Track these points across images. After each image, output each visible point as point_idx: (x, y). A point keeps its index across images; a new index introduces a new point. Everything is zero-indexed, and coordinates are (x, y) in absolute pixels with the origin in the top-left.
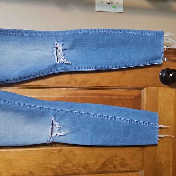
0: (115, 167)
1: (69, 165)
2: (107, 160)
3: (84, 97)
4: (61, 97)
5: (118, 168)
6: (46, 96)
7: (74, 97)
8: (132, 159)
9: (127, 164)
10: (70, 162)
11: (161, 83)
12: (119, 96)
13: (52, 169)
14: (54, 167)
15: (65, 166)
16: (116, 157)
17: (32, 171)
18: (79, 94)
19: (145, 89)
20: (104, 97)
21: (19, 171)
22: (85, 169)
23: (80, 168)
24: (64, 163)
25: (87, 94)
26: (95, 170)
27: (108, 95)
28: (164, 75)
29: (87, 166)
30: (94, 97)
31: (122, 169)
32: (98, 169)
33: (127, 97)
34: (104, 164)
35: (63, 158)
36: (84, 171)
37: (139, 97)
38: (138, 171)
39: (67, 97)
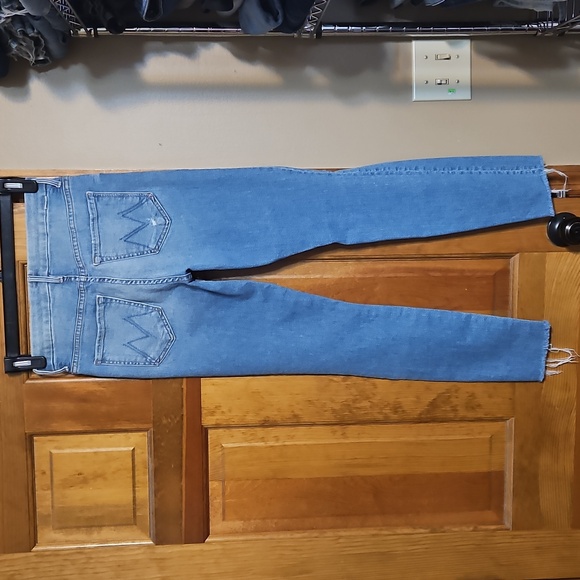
0: (454, 409)
1: (366, 404)
2: (439, 396)
3: (392, 275)
4: (347, 276)
5: (462, 413)
6: (318, 276)
7: (372, 276)
8: (490, 396)
9: (479, 406)
10: (368, 398)
11: (551, 244)
12: (463, 271)
13: (334, 411)
14: (337, 407)
15: (358, 405)
16: (456, 391)
17: (297, 412)
18: (383, 270)
19: (517, 256)
20: (432, 274)
21: (276, 413)
22: (396, 412)
23: (387, 411)
24: (354, 401)
25: (396, 270)
26: (415, 415)
27: (440, 270)
28: (557, 226)
29: (400, 407)
30: (411, 275)
31: (471, 415)
32: (420, 414)
33: (479, 274)
34: (433, 405)
35: (353, 391)
36: (395, 417)
37: (505, 273)
38: (502, 419)
39: (358, 276)
